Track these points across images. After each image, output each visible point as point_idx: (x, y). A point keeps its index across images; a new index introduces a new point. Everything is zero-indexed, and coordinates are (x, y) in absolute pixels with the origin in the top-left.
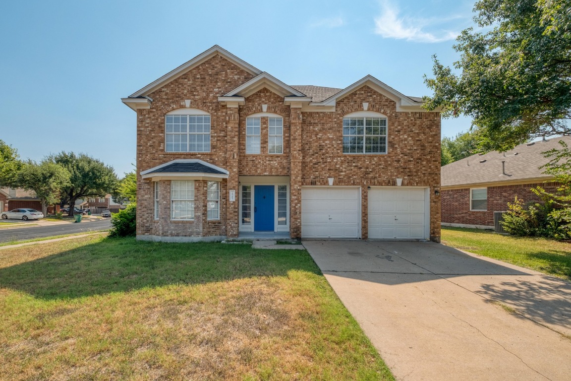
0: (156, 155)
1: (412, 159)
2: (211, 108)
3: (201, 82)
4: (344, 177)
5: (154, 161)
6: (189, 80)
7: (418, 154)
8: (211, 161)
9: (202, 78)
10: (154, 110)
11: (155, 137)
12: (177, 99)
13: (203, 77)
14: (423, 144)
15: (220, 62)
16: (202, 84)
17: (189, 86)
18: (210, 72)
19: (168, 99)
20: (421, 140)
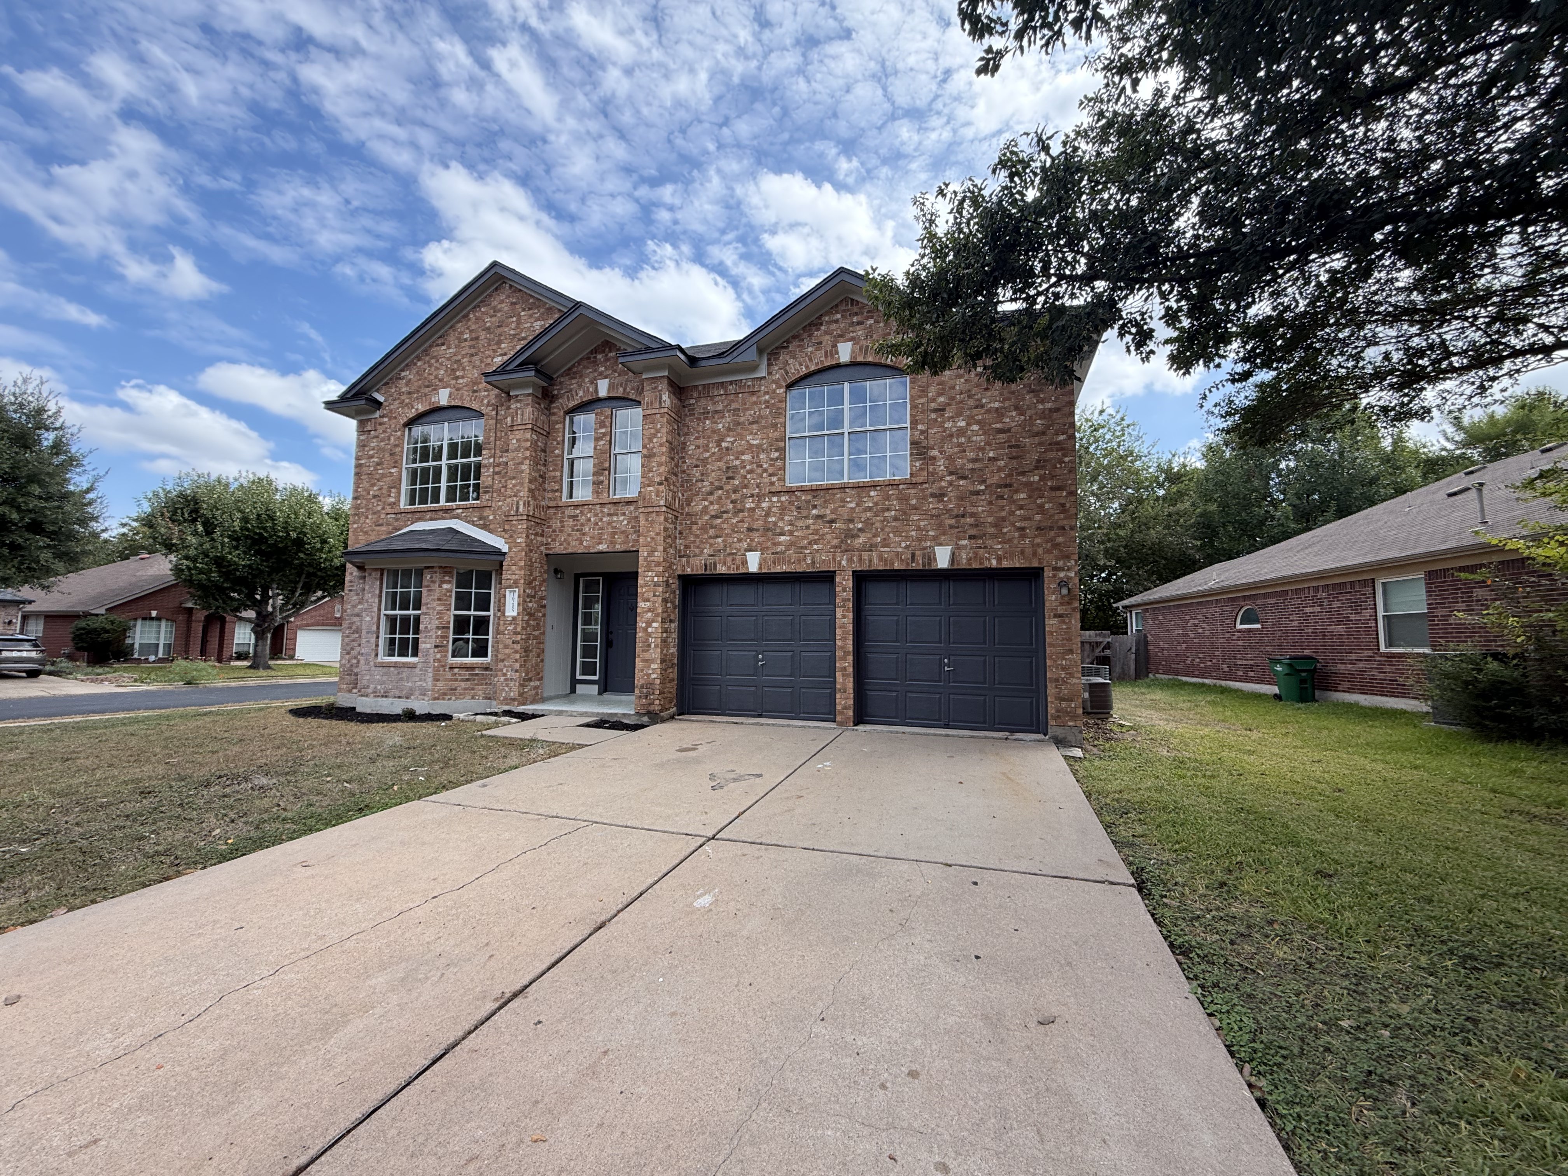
0: (383, 516)
1: (982, 487)
2: (485, 401)
3: (470, 347)
4: (787, 548)
5: (377, 528)
6: (449, 348)
7: (1000, 469)
8: (481, 522)
9: (472, 340)
10: (386, 419)
11: (384, 476)
12: (427, 390)
13: (474, 335)
14: (1017, 440)
15: (508, 297)
16: (473, 351)
17: (448, 359)
18: (488, 321)
19: (410, 393)
20: (1009, 430)
